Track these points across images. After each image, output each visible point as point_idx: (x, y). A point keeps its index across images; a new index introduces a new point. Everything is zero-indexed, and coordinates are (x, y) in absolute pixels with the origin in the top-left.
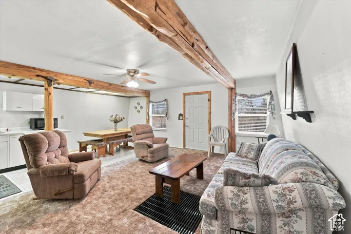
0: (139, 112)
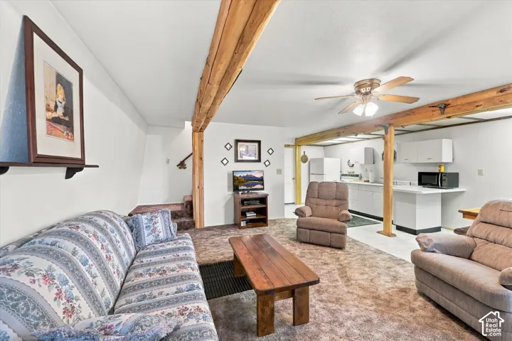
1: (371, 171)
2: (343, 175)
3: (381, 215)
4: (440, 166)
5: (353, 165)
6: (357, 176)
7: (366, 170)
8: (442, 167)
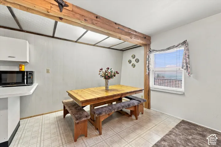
0: (134, 66)
8: (23, 67)
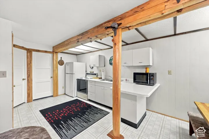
1: (103, 72)
2: (87, 74)
3: (111, 106)
4: (146, 68)
5: (93, 67)
6: (95, 74)
7: (100, 71)
8: (148, 69)
